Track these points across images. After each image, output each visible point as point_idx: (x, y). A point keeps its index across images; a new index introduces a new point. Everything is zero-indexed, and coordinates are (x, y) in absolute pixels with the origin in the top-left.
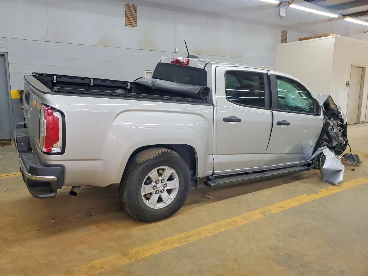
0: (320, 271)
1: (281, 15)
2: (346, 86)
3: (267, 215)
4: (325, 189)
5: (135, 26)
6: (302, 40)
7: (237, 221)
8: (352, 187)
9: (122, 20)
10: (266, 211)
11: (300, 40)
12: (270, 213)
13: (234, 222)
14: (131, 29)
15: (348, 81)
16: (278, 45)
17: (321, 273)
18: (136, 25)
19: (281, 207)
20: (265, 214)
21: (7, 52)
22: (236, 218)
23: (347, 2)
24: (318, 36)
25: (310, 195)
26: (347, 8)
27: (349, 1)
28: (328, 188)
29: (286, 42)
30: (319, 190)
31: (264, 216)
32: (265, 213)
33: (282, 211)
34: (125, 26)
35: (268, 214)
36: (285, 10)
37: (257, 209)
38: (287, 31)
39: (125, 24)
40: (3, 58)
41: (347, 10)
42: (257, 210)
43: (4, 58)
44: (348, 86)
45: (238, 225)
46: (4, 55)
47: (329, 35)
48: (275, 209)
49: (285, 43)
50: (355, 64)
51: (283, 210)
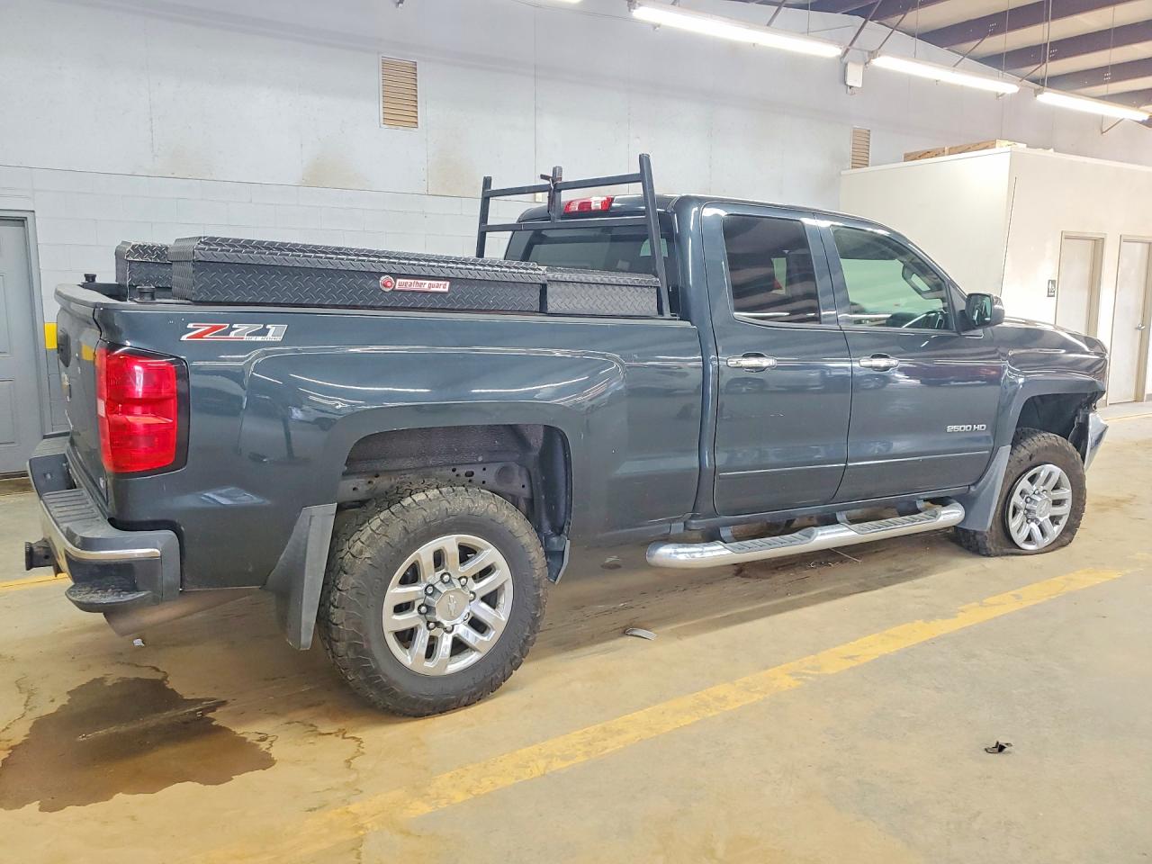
0: (948, 824)
1: (849, 83)
2: (1049, 296)
3: (810, 678)
4: (975, 604)
5: (413, 125)
6: (915, 159)
7: (724, 699)
8: (1053, 597)
9: (374, 109)
10: (806, 668)
11: (909, 157)
12: (817, 673)
13: (717, 699)
14: (402, 134)
15: (1053, 282)
16: (842, 173)
17: (952, 826)
18: (416, 123)
19: (851, 657)
20: (804, 677)
21: (33, 211)
22: (721, 690)
23: (1045, 42)
24: (961, 146)
25: (932, 622)
26: (1044, 62)
27: (1050, 40)
28: (984, 601)
29: (867, 165)
30: (960, 608)
31: (800, 683)
32: (804, 674)
33: (852, 669)
34: (386, 126)
35: (812, 675)
36: (861, 68)
37: (782, 663)
38: (869, 131)
39: (382, 120)
40: (22, 228)
41: (1044, 66)
42: (783, 666)
43: (24, 226)
44: (1053, 296)
45: (728, 708)
46: (21, 221)
47: (993, 146)
48: (833, 662)
49: (866, 169)
50: (1073, 229)
51: (853, 663)
